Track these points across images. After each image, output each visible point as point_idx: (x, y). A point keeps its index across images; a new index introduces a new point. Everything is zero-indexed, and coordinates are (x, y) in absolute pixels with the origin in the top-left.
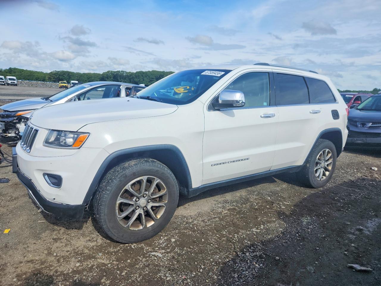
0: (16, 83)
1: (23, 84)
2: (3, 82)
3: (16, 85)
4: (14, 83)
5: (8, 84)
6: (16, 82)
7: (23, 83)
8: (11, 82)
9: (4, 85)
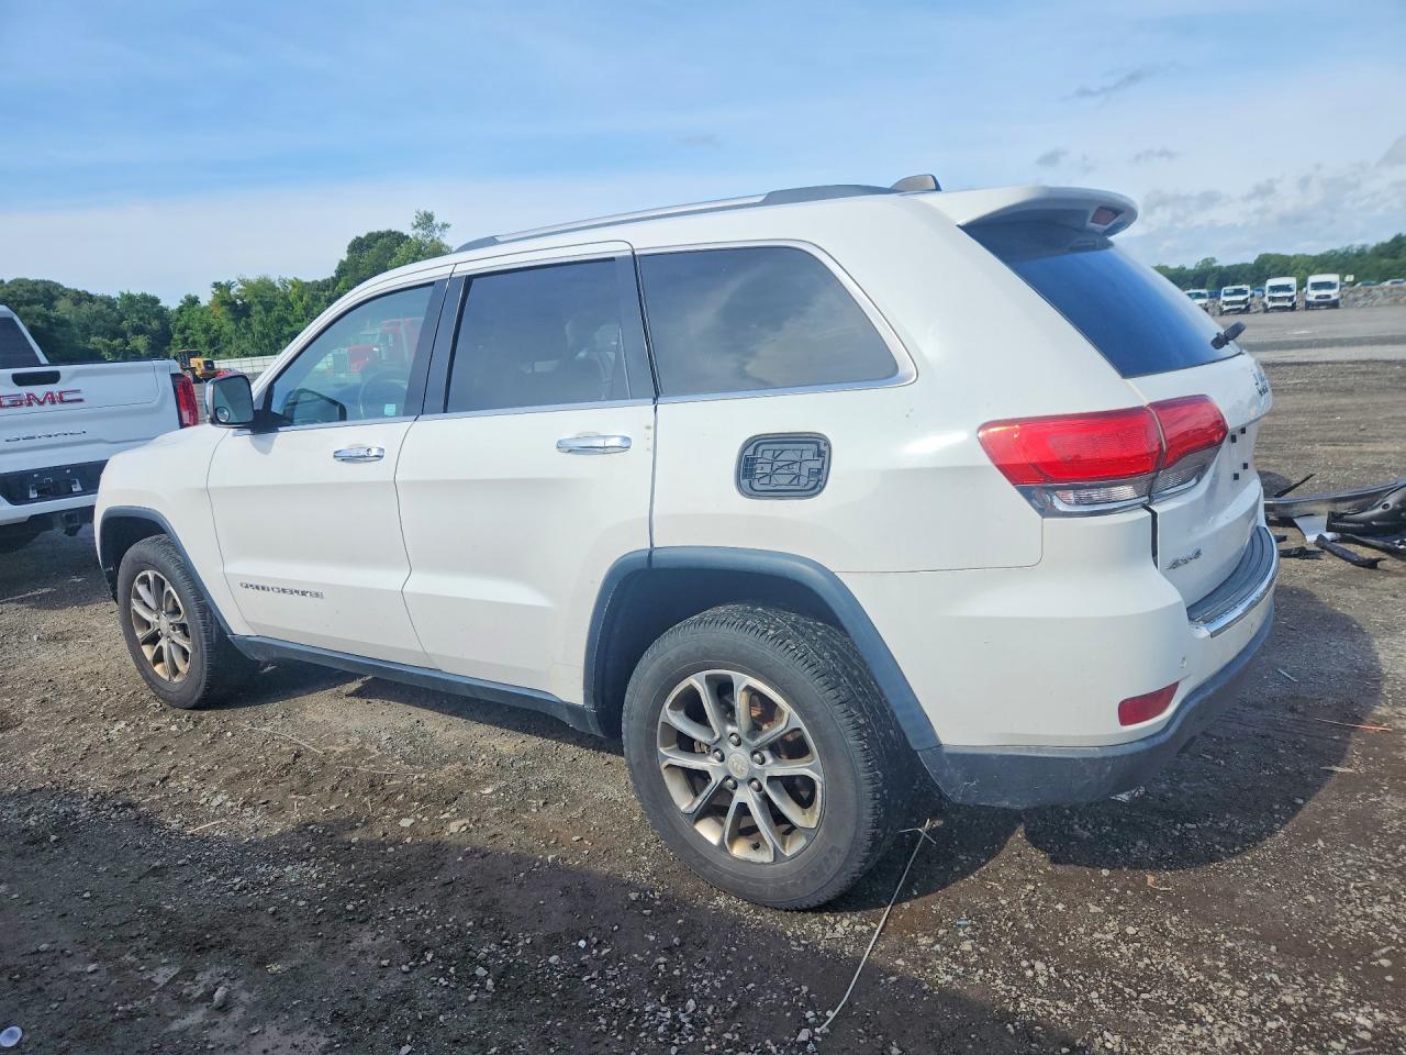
0: (1334, 298)
1: (1374, 298)
2: (1291, 299)
3: (1335, 305)
4: (1328, 296)
5: (1309, 306)
6: (1334, 294)
7: (1377, 292)
8: (1318, 297)
9: (1293, 308)
